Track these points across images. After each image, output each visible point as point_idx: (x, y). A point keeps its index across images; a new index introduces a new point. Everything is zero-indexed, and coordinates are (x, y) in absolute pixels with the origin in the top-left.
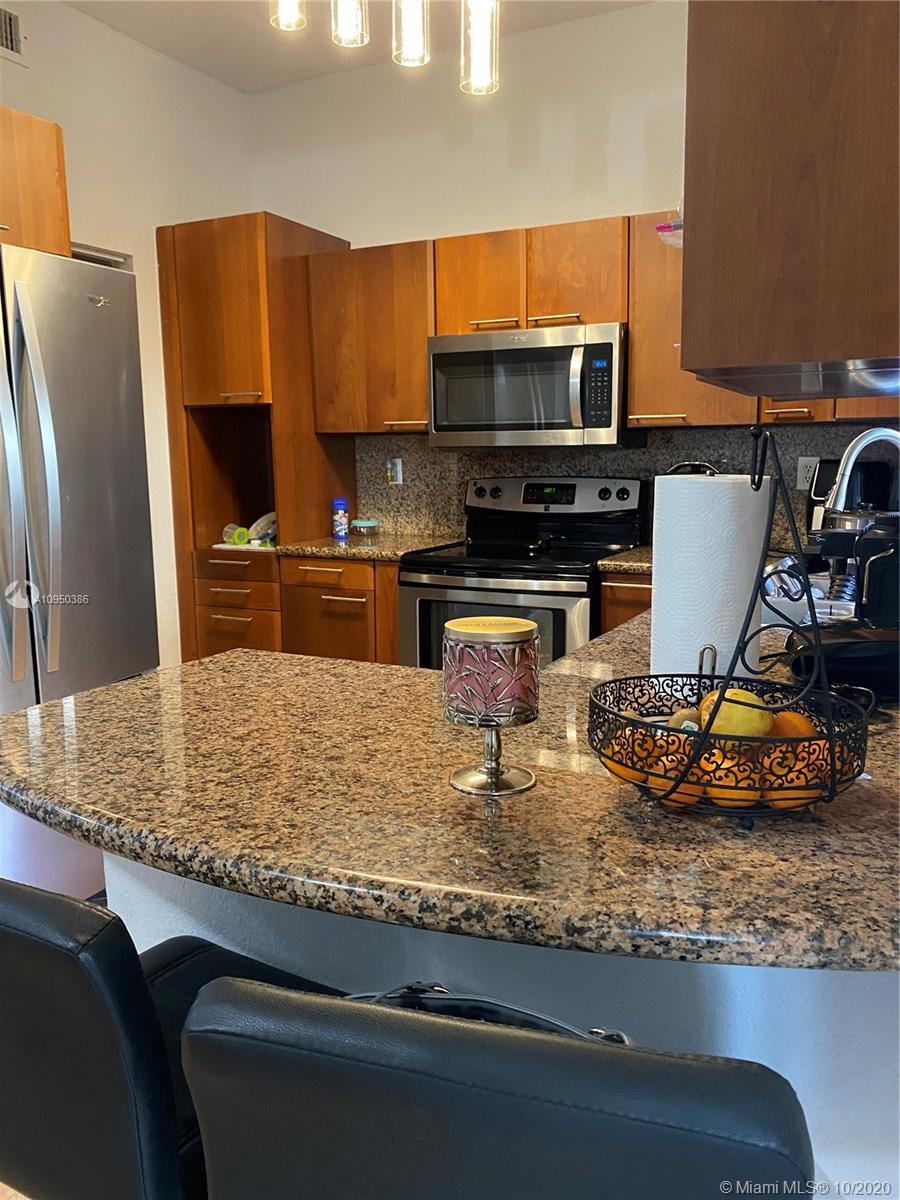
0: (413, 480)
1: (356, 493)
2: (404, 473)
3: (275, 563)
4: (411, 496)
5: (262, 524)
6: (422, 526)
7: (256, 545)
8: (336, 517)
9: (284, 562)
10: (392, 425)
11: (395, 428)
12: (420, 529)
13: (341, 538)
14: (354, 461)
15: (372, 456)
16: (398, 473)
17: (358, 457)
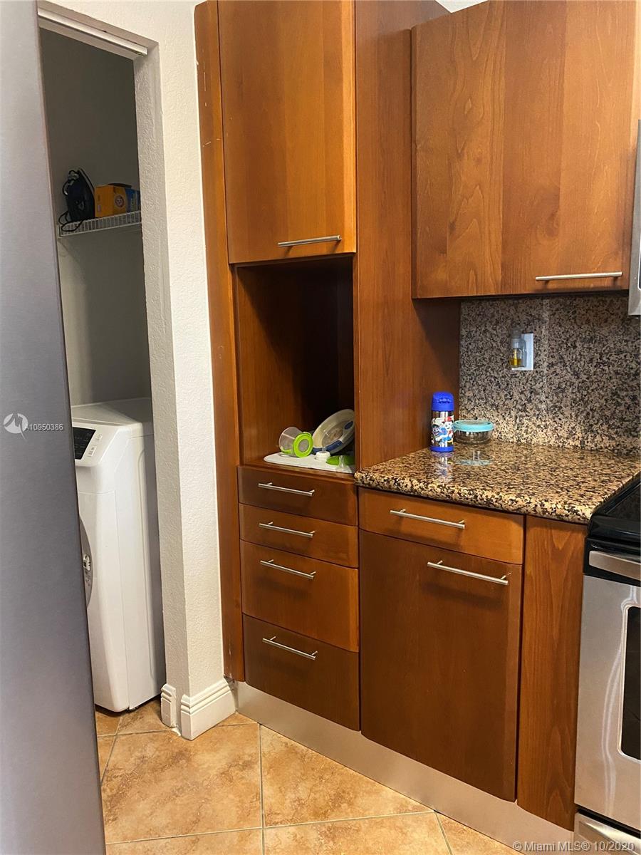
0: (552, 365)
1: (458, 381)
2: (536, 355)
3: (352, 497)
4: (546, 389)
5: (330, 426)
6: (563, 433)
7: (321, 462)
8: (438, 421)
9: (365, 497)
10: (547, 281)
11: (550, 286)
12: (559, 437)
13: (442, 451)
14: (458, 337)
15: (485, 331)
16: (528, 352)
17: (464, 332)
